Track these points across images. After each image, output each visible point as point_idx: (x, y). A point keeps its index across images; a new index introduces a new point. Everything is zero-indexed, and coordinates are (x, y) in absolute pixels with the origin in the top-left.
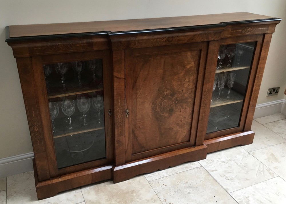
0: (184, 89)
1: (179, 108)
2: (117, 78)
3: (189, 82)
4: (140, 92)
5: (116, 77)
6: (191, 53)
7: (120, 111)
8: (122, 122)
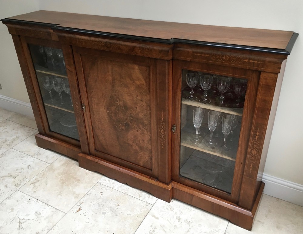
0: (137, 107)
1: (135, 126)
2: (69, 70)
3: (142, 101)
4: (93, 92)
6: (139, 67)
7: (76, 103)
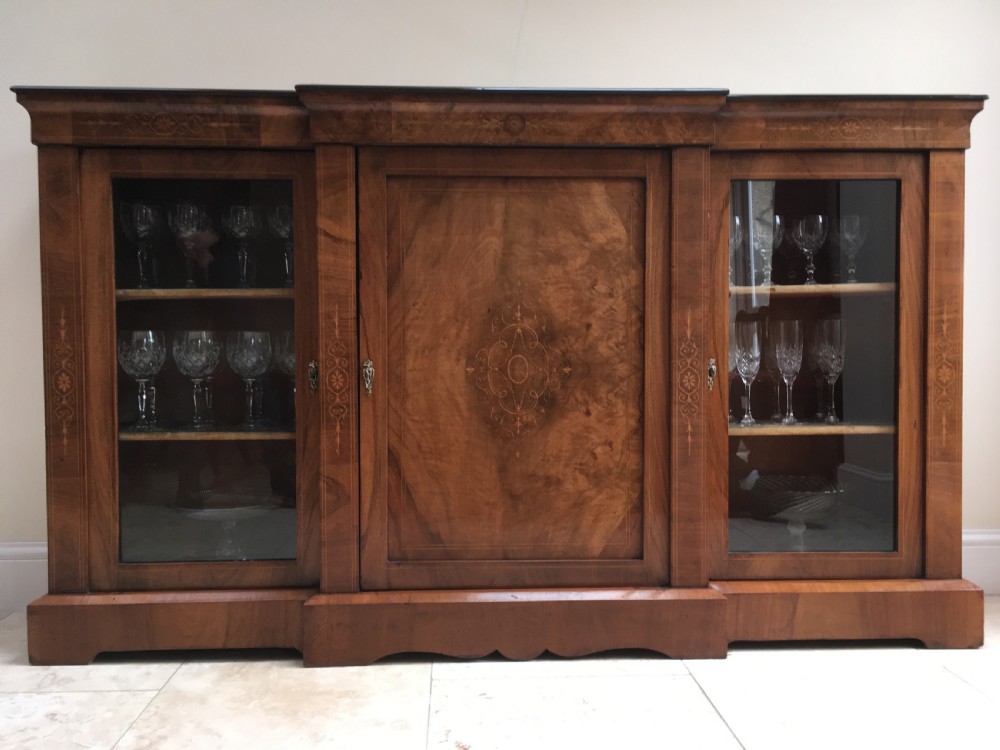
0: (593, 321)
2: (331, 236)
3: (611, 295)
4: (417, 307)
5: (327, 234)
6: (606, 188)
7: (337, 360)
8: (348, 406)
